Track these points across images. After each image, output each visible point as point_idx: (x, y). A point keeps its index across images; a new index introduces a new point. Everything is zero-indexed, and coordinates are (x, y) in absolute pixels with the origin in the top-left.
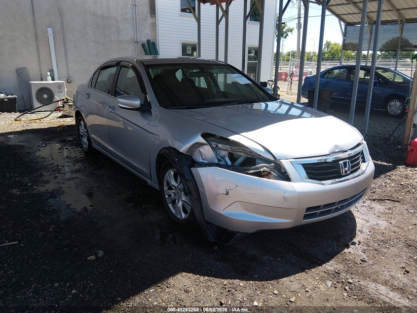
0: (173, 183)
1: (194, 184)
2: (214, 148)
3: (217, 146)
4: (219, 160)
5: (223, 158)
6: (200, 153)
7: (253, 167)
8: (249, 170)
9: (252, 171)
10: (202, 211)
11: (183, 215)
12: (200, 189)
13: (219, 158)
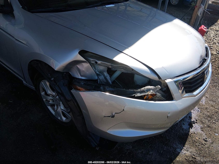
0: (50, 92)
1: (76, 104)
2: (93, 64)
3: (96, 63)
4: (98, 75)
5: (101, 72)
6: (79, 70)
7: (139, 90)
8: (135, 93)
9: (139, 95)
10: (84, 124)
11: (64, 119)
12: (83, 111)
13: (98, 73)
